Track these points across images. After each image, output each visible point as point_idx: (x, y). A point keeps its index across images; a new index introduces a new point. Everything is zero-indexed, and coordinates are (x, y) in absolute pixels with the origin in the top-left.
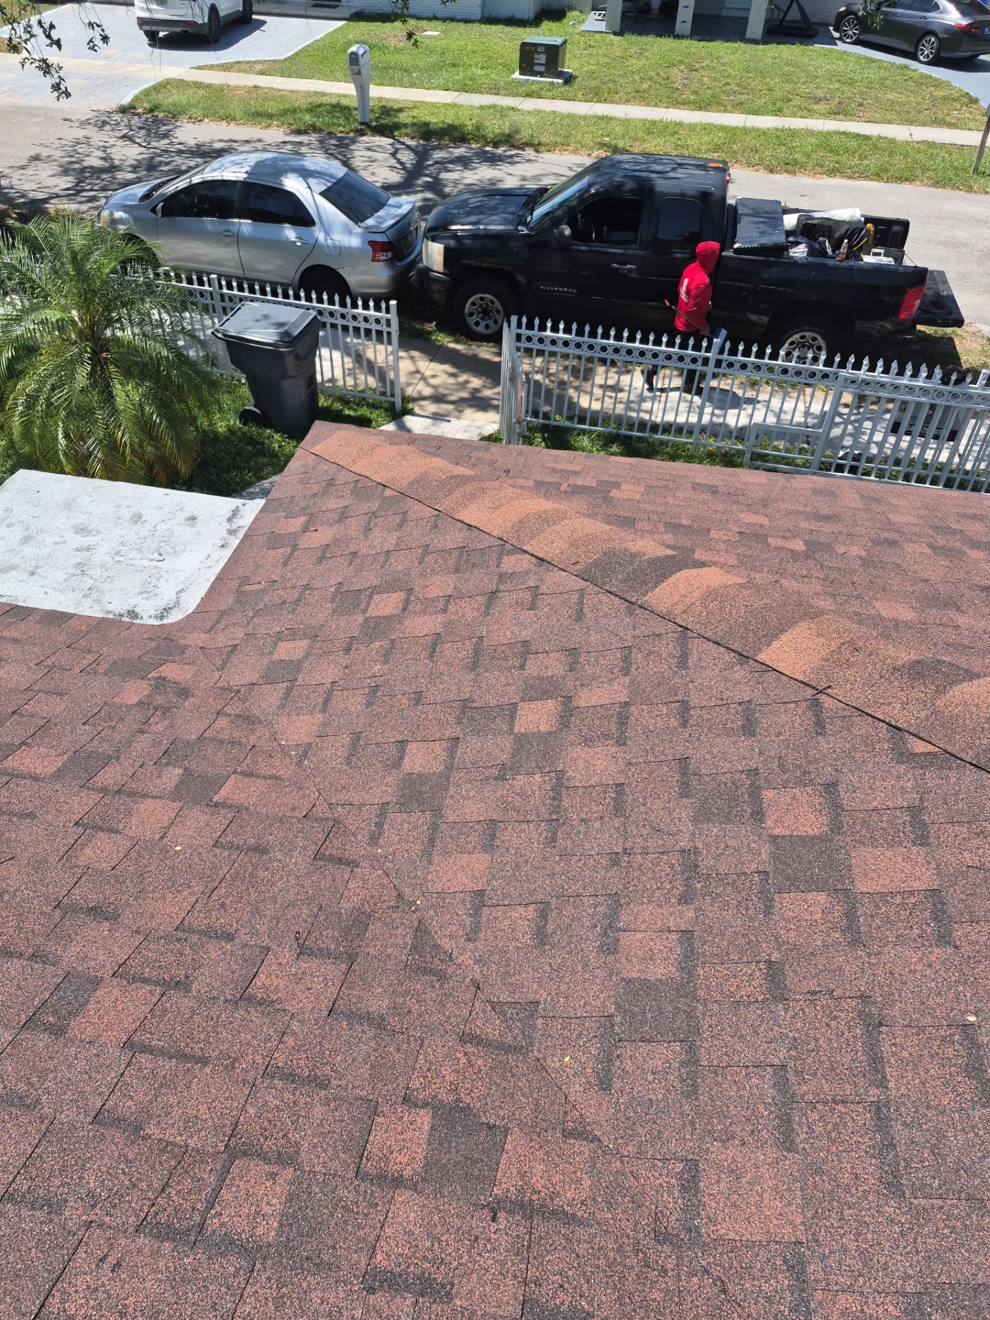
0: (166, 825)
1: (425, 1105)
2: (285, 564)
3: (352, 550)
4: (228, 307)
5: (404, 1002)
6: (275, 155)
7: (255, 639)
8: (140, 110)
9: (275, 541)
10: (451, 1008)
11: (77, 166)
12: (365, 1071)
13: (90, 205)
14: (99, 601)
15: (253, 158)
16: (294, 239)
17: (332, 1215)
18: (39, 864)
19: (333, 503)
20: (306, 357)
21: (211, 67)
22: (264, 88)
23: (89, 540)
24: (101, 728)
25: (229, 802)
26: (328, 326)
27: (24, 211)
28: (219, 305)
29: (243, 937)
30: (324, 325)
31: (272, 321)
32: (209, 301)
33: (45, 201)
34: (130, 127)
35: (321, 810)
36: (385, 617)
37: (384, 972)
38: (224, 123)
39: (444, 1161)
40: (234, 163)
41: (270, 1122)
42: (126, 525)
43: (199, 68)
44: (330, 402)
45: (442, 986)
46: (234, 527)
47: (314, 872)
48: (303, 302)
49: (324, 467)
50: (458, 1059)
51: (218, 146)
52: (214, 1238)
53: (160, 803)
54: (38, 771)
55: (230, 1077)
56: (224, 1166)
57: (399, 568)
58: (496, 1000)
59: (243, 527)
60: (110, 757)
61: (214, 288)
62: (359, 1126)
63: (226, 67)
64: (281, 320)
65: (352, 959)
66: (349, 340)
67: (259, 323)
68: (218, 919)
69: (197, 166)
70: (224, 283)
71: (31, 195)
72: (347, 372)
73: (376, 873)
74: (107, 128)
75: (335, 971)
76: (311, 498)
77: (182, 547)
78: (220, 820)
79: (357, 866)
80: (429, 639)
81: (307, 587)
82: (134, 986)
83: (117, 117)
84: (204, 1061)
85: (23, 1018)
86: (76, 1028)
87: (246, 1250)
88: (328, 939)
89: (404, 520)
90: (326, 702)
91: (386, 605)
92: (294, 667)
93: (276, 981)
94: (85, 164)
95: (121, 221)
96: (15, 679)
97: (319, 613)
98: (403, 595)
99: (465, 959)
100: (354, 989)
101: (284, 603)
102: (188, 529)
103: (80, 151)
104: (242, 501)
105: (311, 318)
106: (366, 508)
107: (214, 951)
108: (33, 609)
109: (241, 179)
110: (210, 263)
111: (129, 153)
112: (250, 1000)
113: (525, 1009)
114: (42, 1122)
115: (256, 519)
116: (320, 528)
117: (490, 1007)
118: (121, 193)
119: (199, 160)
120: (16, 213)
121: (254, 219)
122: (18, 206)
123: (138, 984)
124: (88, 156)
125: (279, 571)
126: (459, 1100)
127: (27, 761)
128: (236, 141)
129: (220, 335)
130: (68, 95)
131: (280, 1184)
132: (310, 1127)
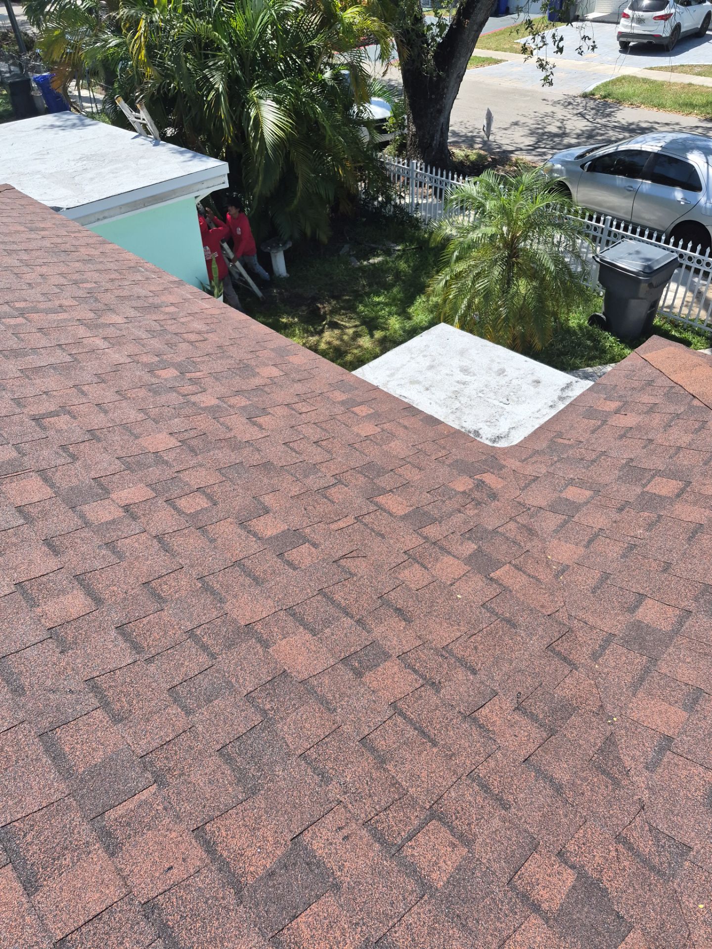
0: (456, 577)
1: (573, 867)
2: (593, 432)
3: (650, 437)
4: (611, 240)
5: (582, 784)
6: (689, 136)
7: (553, 477)
8: (597, 97)
9: (591, 413)
10: (615, 810)
11: (540, 131)
12: (537, 815)
13: (540, 158)
14: (459, 419)
15: (670, 137)
16: (679, 199)
17: (483, 898)
18: (378, 568)
19: (646, 399)
20: (657, 287)
21: (660, 69)
22: (696, 85)
23: (468, 378)
24: (436, 499)
25: (501, 582)
26: (684, 267)
27: (497, 157)
28: (605, 237)
29: (482, 676)
30: (681, 265)
31: (642, 256)
32: (599, 235)
33: (512, 152)
34: (585, 108)
35: (562, 616)
36: (660, 496)
37: (573, 755)
38: (655, 109)
39: (575, 917)
40: (654, 139)
41: (463, 809)
42: (493, 374)
43: (651, 69)
44: (662, 322)
45: (614, 790)
46: (564, 395)
47: (544, 658)
48: (670, 246)
49: (649, 370)
50: (610, 851)
51: (644, 125)
52: (405, 860)
53: (457, 562)
54: (394, 511)
55: (447, 763)
56: (425, 819)
57: (685, 463)
58: (654, 825)
59: (570, 397)
60: (436, 520)
61: (606, 226)
62: (520, 850)
63: (672, 69)
64: (649, 256)
65: (552, 732)
66: (696, 280)
67: (631, 256)
68: (470, 656)
69: (624, 139)
70: (615, 223)
71: (505, 148)
72: (685, 303)
73: (589, 681)
74: (570, 107)
75: (538, 734)
76: (630, 390)
77: (523, 399)
78: (491, 591)
79: (576, 670)
80: (693, 526)
81: (604, 453)
82: (408, 670)
83: (579, 100)
84: (435, 744)
85: (343, 655)
86: (368, 677)
87: (422, 882)
88: (539, 709)
89: (702, 427)
90: (590, 542)
91: (665, 487)
92: (576, 507)
93: (495, 718)
94: (546, 130)
95: (557, 171)
96: (398, 450)
97: (607, 476)
98: (681, 484)
99: (640, 781)
100: (547, 755)
101: (582, 459)
102: (532, 388)
103: (546, 121)
104: (576, 379)
105: (672, 258)
106: (673, 408)
107: (460, 675)
108: (421, 411)
109: (656, 151)
110: (609, 208)
111: (578, 125)
112: (475, 720)
113: (677, 847)
114: (334, 724)
115: (583, 395)
116: (629, 414)
117: (647, 828)
118: (565, 152)
119: (627, 135)
120: (492, 158)
121: (654, 181)
122: (494, 153)
123: (410, 671)
124: (550, 124)
125: (587, 436)
126: (600, 880)
127: (390, 502)
128: (658, 123)
129: (598, 260)
130: (551, 84)
131: (456, 854)
132: (487, 830)
